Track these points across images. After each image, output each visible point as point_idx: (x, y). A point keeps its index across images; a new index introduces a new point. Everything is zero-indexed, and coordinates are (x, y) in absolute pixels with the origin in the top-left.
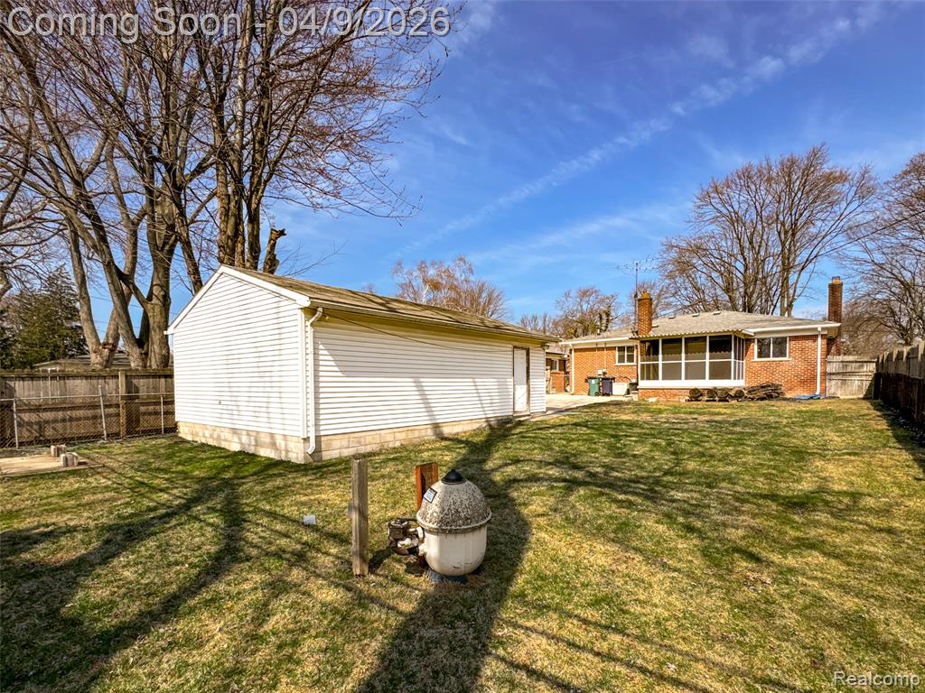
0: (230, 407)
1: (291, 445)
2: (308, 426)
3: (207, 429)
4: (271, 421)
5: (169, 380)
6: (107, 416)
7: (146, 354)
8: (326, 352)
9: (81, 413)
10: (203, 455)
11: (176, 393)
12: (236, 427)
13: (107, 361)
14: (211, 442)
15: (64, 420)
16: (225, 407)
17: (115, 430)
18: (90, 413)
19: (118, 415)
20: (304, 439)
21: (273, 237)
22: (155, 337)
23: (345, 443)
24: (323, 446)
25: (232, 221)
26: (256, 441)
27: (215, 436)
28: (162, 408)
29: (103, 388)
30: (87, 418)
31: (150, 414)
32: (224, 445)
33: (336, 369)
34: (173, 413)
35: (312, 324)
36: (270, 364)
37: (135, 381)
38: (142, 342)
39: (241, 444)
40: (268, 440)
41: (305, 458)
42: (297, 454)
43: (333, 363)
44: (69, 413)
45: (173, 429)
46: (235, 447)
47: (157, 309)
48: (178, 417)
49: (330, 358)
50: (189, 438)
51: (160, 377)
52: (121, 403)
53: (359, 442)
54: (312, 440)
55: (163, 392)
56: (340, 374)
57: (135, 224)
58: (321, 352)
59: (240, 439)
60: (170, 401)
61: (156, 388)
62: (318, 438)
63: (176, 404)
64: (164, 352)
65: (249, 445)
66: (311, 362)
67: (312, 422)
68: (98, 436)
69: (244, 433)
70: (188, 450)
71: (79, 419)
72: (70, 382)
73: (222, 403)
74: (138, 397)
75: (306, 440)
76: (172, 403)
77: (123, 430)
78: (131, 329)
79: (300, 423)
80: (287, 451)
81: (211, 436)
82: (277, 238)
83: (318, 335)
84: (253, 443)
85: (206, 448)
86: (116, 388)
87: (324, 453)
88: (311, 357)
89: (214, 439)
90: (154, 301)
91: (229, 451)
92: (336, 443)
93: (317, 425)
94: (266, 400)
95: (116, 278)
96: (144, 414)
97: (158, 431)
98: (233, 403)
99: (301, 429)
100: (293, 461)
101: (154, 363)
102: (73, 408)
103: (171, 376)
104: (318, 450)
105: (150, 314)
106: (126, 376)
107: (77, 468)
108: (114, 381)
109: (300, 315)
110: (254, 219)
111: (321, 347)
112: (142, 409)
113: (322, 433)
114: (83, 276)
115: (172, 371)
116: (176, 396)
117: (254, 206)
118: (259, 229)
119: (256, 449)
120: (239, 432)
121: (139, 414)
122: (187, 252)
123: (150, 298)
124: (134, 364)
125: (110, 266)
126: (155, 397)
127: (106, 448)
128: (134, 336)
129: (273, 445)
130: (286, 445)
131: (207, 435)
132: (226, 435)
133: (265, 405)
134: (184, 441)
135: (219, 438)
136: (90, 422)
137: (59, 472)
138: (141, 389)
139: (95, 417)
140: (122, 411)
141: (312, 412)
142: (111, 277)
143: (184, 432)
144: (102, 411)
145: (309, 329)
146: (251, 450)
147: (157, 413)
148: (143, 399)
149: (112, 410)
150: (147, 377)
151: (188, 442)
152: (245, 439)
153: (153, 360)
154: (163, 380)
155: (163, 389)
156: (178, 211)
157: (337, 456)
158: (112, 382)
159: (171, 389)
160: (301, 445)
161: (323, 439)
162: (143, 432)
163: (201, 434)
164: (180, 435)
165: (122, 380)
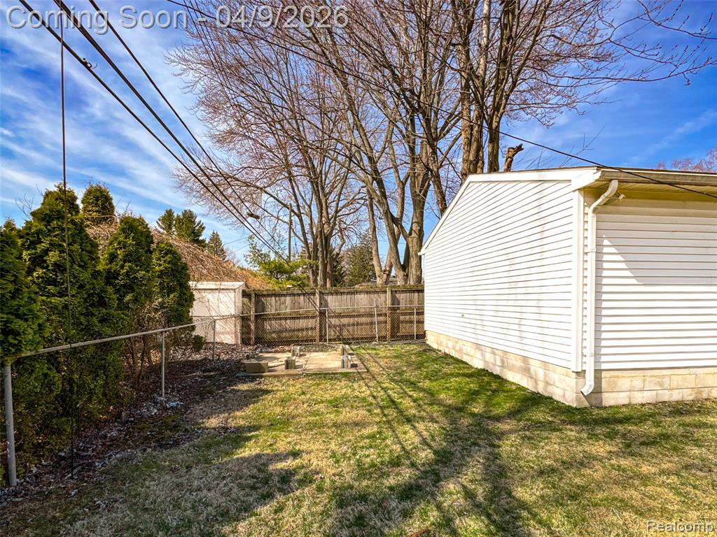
0: (473, 321)
1: (555, 377)
2: (583, 355)
3: (450, 340)
4: (525, 341)
5: (421, 294)
6: (379, 323)
7: (407, 275)
8: (613, 250)
9: (363, 320)
10: (447, 370)
11: (425, 305)
12: (480, 342)
13: (386, 282)
14: (454, 354)
15: (353, 325)
16: (468, 321)
17: (383, 334)
18: (368, 320)
19: (386, 322)
20: (577, 373)
21: (511, 154)
22: (413, 262)
23: (638, 383)
24: (604, 385)
25: (474, 146)
26: (503, 362)
27: (457, 349)
28: (415, 318)
29: (377, 300)
30: (367, 324)
31: (407, 322)
32: (465, 359)
33: (628, 273)
34: (423, 322)
35: (595, 211)
36: (526, 271)
37: (397, 295)
38: (404, 267)
39: (485, 361)
40: (518, 363)
41: (578, 399)
42: (566, 391)
43: (623, 265)
44: (356, 319)
45: (422, 336)
46: (478, 364)
47: (415, 240)
48: (427, 327)
49: (619, 258)
50: (435, 346)
51: (414, 291)
52: (388, 312)
53: (661, 384)
54: (590, 376)
55: (416, 304)
56: (634, 281)
57: (404, 184)
58: (606, 250)
59: (483, 355)
60: (421, 313)
61: (411, 301)
62: (598, 373)
63: (425, 315)
64: (418, 273)
65: (494, 365)
66: (591, 264)
67: (590, 350)
68: (372, 339)
69: (489, 350)
70: (435, 360)
71: (362, 324)
72: (358, 296)
73: (465, 316)
74: (398, 308)
75: (580, 374)
76: (422, 313)
77: (389, 334)
78: (399, 258)
79: (572, 350)
80: (547, 383)
81: (454, 348)
82: (514, 155)
83: (603, 225)
84: (499, 363)
85: (450, 360)
86: (385, 300)
87: (605, 395)
88: (591, 258)
89: (456, 351)
90: (414, 235)
91: (472, 367)
92: (625, 382)
93: (597, 354)
94: (518, 315)
95: (390, 221)
96: (403, 322)
97: (411, 337)
98: (478, 317)
99: (573, 357)
100: (556, 398)
101: (412, 282)
102: (359, 316)
103: (422, 291)
104: (597, 390)
105: (410, 245)
106: (392, 291)
107: (349, 371)
108: (384, 295)
109: (578, 199)
110: (494, 139)
111: (606, 242)
112: (402, 318)
113: (604, 366)
114: (375, 227)
115: (423, 286)
116: (425, 308)
117: (494, 125)
118: (498, 147)
119: (501, 371)
120: (482, 348)
121: (399, 322)
122: (437, 184)
123: (410, 234)
124: (400, 282)
125: (387, 213)
126: (410, 308)
127: (375, 349)
128: (400, 262)
129: (526, 370)
130: (545, 375)
131: (450, 346)
132: (469, 349)
133: (516, 321)
134: (431, 350)
135: (461, 351)
136: (368, 327)
137: (337, 374)
138: (401, 301)
139: (372, 323)
140: (389, 320)
141: (590, 336)
142: (388, 221)
143: (431, 340)
144: (376, 319)
145: (591, 218)
146: (497, 371)
147: (411, 322)
148: (402, 310)
149: (382, 318)
150: (406, 292)
151: (434, 350)
152: (489, 356)
153: (411, 280)
154: (416, 294)
155: (417, 302)
156: (431, 151)
157: (626, 402)
158: (382, 296)
159: (422, 302)
160: (572, 381)
161: (604, 374)
162: (402, 336)
163: (444, 344)
164: (427, 342)
165: (389, 293)
